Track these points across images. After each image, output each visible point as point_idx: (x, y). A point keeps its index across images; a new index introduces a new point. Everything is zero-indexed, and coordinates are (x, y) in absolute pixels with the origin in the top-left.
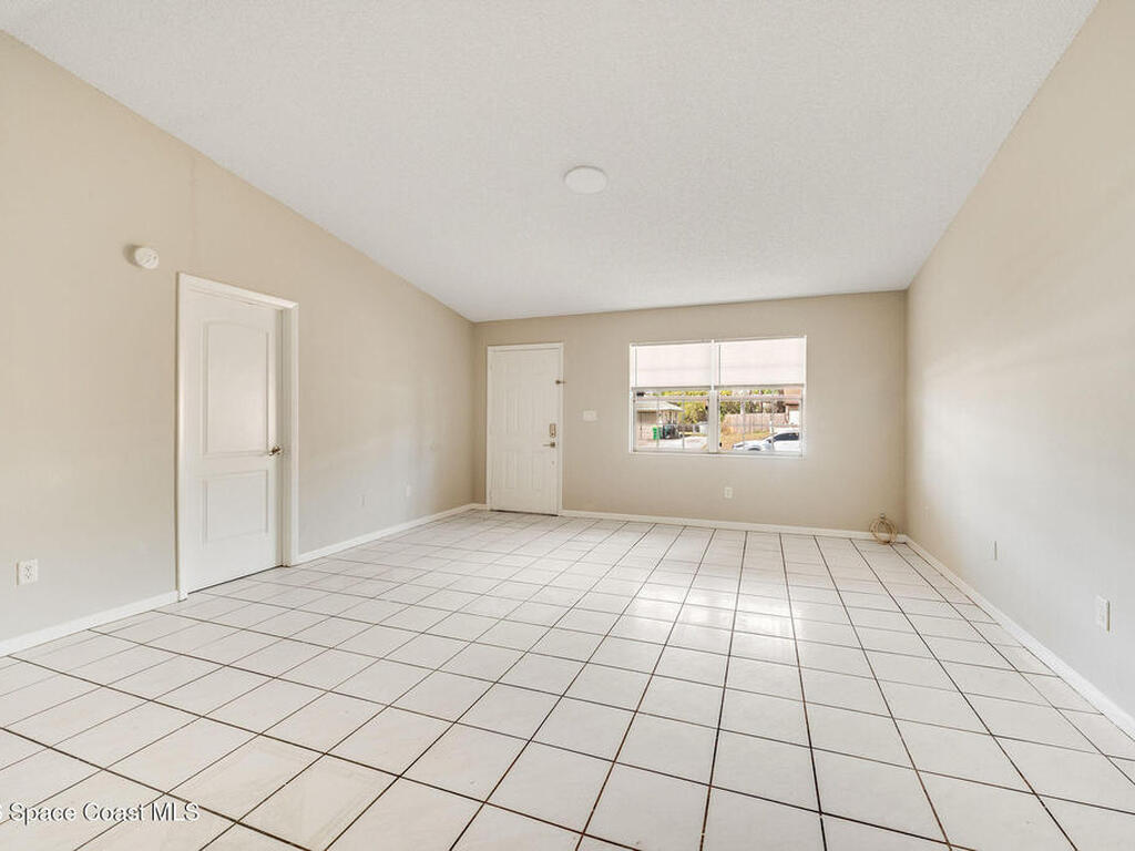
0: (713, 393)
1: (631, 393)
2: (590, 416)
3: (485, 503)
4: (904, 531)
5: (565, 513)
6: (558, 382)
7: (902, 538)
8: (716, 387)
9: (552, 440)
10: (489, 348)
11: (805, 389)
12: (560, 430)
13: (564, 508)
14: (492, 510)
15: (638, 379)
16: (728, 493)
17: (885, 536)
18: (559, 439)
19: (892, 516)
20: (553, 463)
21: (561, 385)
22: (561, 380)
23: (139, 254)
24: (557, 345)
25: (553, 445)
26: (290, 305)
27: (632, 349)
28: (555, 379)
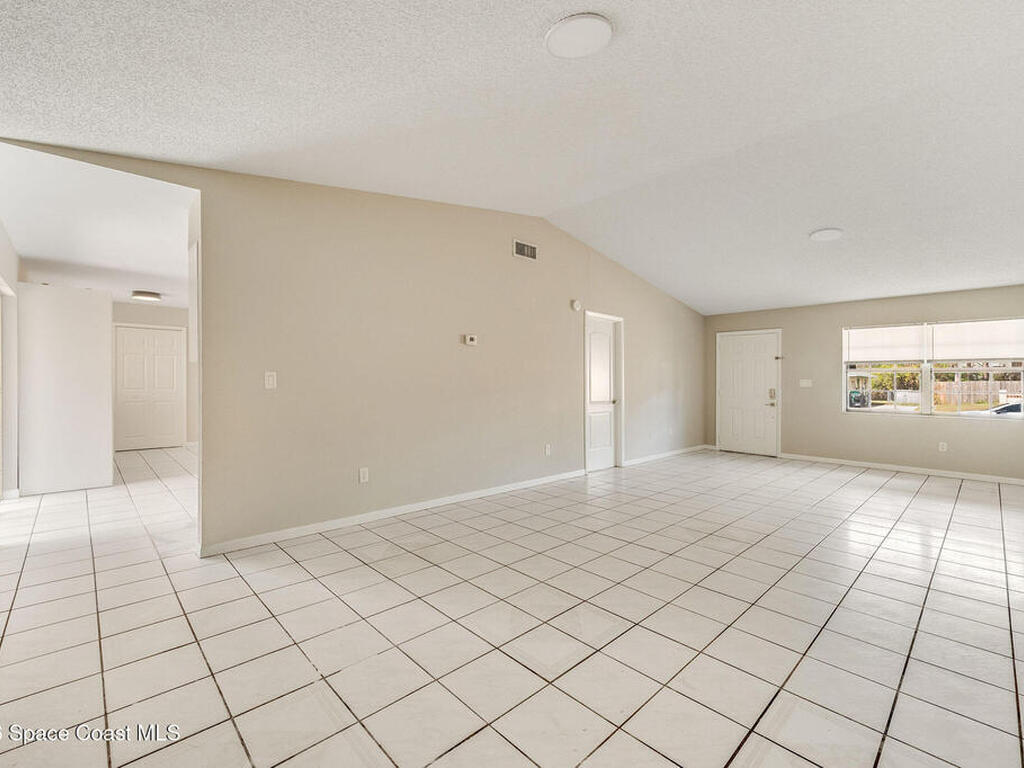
0: (926, 366)
1: (844, 366)
2: (805, 383)
3: (715, 444)
5: (784, 455)
6: (777, 358)
8: (928, 361)
9: (772, 401)
10: (718, 335)
12: (779, 393)
13: (782, 452)
14: (721, 451)
15: (849, 356)
16: (943, 447)
18: (778, 400)
20: (773, 417)
21: (779, 360)
22: (780, 356)
23: (575, 305)
24: (776, 330)
25: (772, 405)
26: (621, 319)
27: (845, 332)
28: (775, 356)
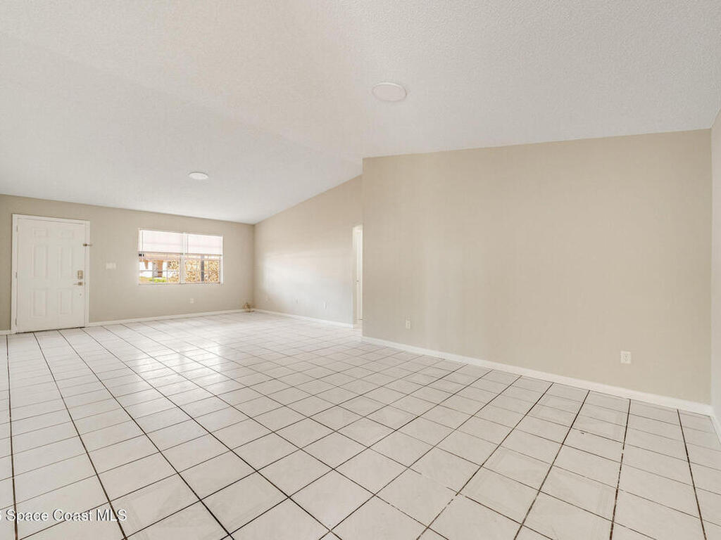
2: (110, 266)
3: (10, 328)
4: (254, 307)
5: (91, 324)
6: (85, 245)
7: (252, 310)
9: (80, 281)
10: (14, 215)
11: (222, 258)
12: (86, 275)
13: (90, 322)
14: (18, 334)
15: (143, 247)
16: (192, 301)
17: (248, 310)
18: (85, 280)
19: (250, 303)
20: (81, 295)
21: (88, 247)
22: (88, 243)
24: (84, 222)
25: (80, 284)
27: (141, 232)
28: (84, 243)
